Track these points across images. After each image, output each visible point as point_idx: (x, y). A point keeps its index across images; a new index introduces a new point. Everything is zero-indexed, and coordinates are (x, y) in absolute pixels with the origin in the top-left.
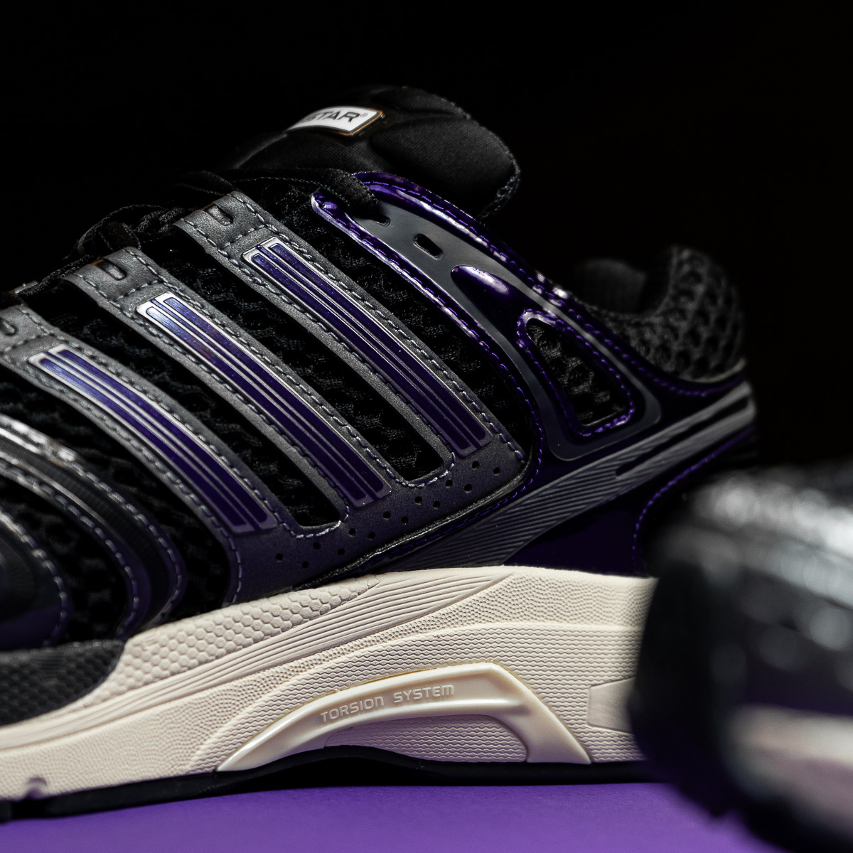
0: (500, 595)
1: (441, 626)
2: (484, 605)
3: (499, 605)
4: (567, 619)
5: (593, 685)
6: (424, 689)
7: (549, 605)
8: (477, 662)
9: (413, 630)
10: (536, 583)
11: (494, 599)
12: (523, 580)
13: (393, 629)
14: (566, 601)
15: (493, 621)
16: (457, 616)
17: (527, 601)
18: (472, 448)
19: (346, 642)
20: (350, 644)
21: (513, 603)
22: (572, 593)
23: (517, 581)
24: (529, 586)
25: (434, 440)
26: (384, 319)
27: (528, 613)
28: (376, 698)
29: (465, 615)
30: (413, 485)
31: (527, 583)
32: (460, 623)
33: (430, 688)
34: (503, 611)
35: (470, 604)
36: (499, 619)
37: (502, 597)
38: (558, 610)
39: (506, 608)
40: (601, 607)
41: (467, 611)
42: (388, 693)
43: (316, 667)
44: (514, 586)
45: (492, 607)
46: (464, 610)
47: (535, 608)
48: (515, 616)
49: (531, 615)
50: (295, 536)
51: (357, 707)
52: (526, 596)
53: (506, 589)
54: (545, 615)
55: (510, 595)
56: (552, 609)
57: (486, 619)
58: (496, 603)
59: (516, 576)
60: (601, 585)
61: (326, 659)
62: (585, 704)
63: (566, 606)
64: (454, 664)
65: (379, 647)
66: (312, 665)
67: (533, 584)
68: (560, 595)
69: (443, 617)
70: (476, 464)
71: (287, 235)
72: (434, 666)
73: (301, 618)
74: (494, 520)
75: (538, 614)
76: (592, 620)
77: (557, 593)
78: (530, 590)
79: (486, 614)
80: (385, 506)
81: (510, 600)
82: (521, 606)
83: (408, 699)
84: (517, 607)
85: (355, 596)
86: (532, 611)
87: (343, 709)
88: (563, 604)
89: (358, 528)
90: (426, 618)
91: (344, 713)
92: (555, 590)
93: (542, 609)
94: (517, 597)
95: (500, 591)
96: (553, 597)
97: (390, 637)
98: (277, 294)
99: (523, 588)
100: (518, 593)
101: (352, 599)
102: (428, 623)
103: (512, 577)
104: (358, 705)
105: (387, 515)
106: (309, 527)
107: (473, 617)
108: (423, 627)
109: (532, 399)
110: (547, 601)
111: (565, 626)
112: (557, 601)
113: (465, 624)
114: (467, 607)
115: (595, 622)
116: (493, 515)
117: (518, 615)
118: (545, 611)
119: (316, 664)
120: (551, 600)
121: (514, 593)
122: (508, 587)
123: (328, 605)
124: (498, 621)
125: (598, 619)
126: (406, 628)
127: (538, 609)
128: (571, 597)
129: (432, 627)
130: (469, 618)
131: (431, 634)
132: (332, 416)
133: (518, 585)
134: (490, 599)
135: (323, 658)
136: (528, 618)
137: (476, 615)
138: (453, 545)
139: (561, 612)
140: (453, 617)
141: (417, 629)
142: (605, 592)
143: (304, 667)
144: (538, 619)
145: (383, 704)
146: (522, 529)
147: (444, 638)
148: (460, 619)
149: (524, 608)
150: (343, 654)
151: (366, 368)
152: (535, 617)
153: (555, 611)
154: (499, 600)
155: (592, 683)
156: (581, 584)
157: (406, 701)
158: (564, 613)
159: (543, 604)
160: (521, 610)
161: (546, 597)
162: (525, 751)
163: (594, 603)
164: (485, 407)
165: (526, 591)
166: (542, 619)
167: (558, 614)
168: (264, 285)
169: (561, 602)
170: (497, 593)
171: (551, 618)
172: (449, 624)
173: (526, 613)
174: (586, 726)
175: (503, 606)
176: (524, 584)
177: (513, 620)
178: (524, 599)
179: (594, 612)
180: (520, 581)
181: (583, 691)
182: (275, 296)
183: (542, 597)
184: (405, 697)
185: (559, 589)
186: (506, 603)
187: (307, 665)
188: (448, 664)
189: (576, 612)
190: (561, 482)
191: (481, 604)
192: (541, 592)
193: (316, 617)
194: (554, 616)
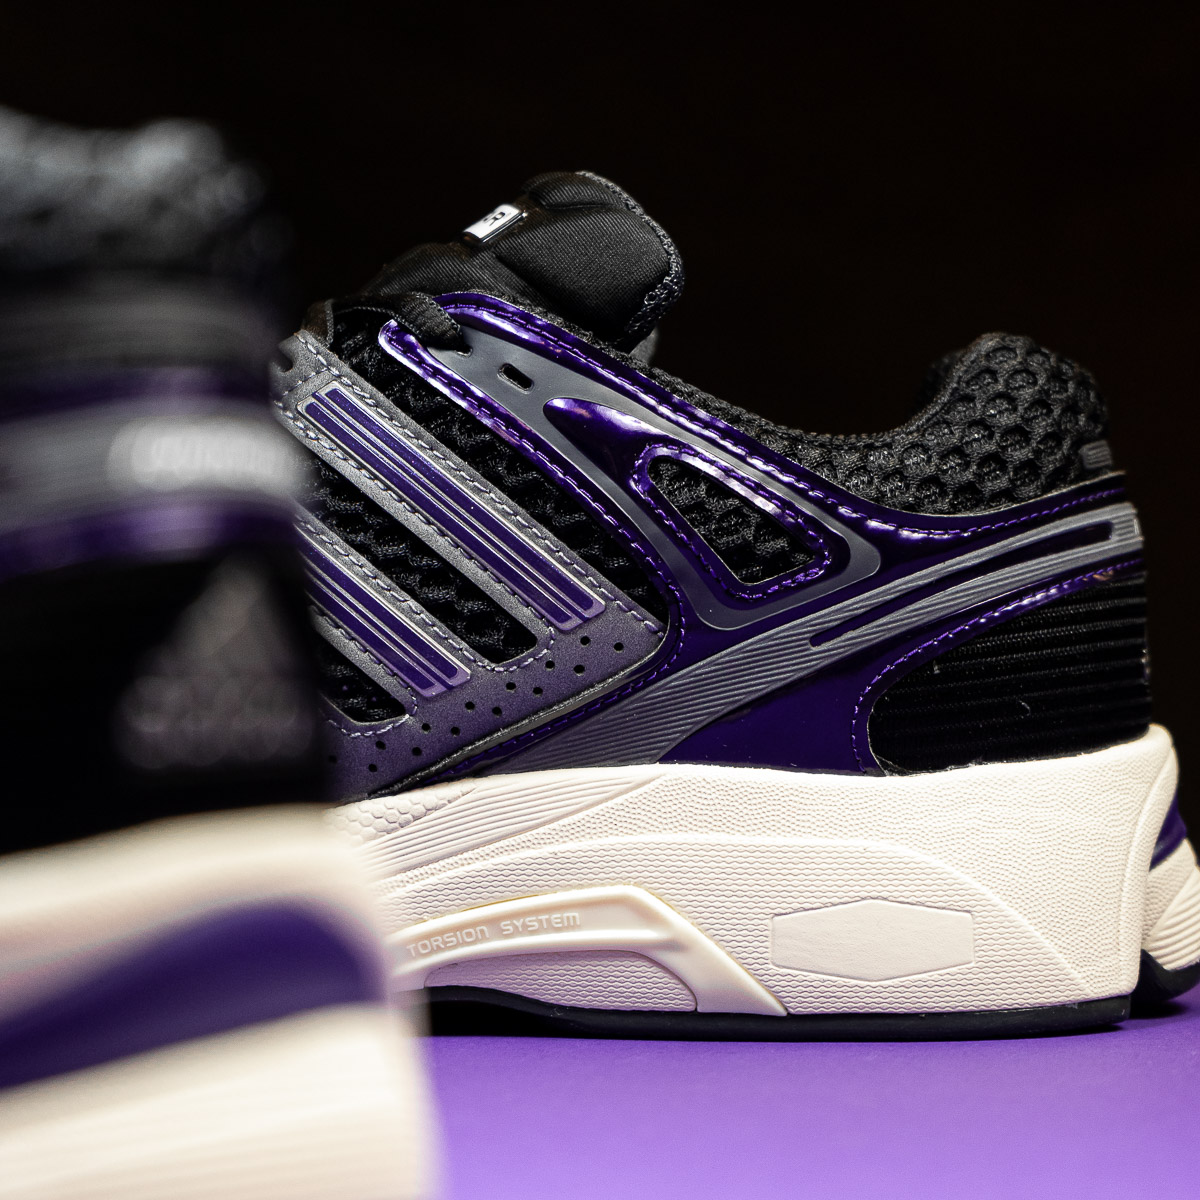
0: (644, 801)
1: (561, 840)
2: (622, 813)
3: (643, 813)
4: (742, 830)
5: (777, 915)
6: (540, 918)
7: (716, 812)
8: (612, 885)
9: (523, 845)
10: (698, 784)
11: (635, 806)
12: (679, 782)
13: (497, 845)
14: (741, 807)
15: (634, 833)
16: (583, 828)
17: (684, 808)
18: (576, 621)
19: (437, 860)
20: (442, 863)
21: (663, 810)
22: (750, 797)
23: (669, 783)
24: (688, 789)
25: (524, 614)
26: (456, 470)
27: (686, 824)
28: (478, 928)
29: (594, 826)
30: (502, 669)
31: (684, 785)
32: (588, 836)
33: (547, 917)
34: (650, 821)
35: (601, 813)
36: (644, 831)
37: (649, 803)
38: (729, 819)
39: (654, 817)
40: (794, 815)
41: (598, 821)
42: (493, 922)
43: (398, 889)
44: (666, 789)
45: (633, 816)
46: (592, 820)
47: (695, 817)
48: (666, 827)
49: (690, 826)
50: (349, 735)
51: (454, 939)
52: (683, 801)
53: (653, 793)
54: (709, 826)
55: (660, 800)
56: (720, 818)
57: (625, 831)
58: (639, 811)
59: (668, 777)
60: (796, 787)
61: (411, 881)
62: (765, 939)
63: (741, 814)
64: (581, 886)
65: (478, 865)
66: (392, 887)
67: (693, 787)
68: (732, 799)
69: (564, 829)
70: (585, 640)
71: (350, 378)
72: (553, 889)
73: (375, 831)
74: (628, 708)
75: (700, 824)
76: (778, 831)
77: (728, 797)
78: (688, 794)
79: (625, 825)
80: (466, 696)
81: (659, 807)
82: (674, 814)
83: (520, 929)
84: (669, 815)
85: (444, 805)
86: (691, 820)
87: (436, 941)
88: (737, 811)
89: (433, 723)
90: (541, 830)
91: (438, 946)
92: (726, 793)
93: (705, 818)
94: (670, 804)
95: (645, 795)
96: (721, 802)
97: (493, 854)
98: (331, 449)
99: (679, 792)
100: (671, 798)
101: (440, 808)
102: (543, 836)
103: (664, 778)
104: (455, 936)
105: (470, 705)
106: (367, 724)
107: (606, 829)
108: (536, 842)
109: (656, 557)
110: (713, 808)
111: (737, 839)
112: (728, 808)
113: (594, 837)
114: (597, 816)
115: (783, 834)
116: (626, 702)
117: (671, 826)
118: (710, 820)
119: (398, 886)
120: (718, 807)
121: (665, 798)
122: (657, 790)
123: (409, 816)
124: (642, 833)
125: (789, 830)
126: (514, 843)
127: (700, 818)
128: (749, 802)
129: (548, 841)
130: (600, 830)
131: (545, 851)
132: (389, 590)
133: (671, 788)
134: (631, 806)
135: (407, 879)
136: (685, 829)
137: (610, 826)
138: (575, 740)
139: (734, 821)
140: (578, 829)
141: (528, 844)
142: (801, 795)
143: (382, 891)
144: (700, 830)
145: (487, 935)
146: (675, 718)
147: (563, 855)
148: (588, 831)
149: (679, 817)
150: (432, 874)
151: (432, 531)
152: (695, 828)
153: (725, 821)
154: (643, 807)
155: (776, 911)
156: (765, 786)
157: (516, 933)
158: (739, 823)
159: (707, 812)
160: (674, 820)
161: (711, 803)
162: (691, 997)
163: (783, 810)
164: (593, 570)
165: (683, 795)
166: (705, 830)
167: (728, 824)
168: (318, 439)
169: (733, 809)
170: (641, 798)
171: (719, 829)
172: (572, 837)
173: (682, 822)
174: (771, 966)
175: (649, 814)
176: (680, 786)
177: (664, 832)
178: (680, 805)
179: (783, 822)
180: (675, 782)
181: (763, 922)
182: (329, 451)
183: (706, 802)
184: (516, 927)
185: (731, 792)
186: (653, 811)
187: (387, 888)
188: (572, 887)
189: (755, 821)
190: (721, 657)
191: (617, 813)
192: (704, 796)
193: (394, 830)
194: (724, 827)
